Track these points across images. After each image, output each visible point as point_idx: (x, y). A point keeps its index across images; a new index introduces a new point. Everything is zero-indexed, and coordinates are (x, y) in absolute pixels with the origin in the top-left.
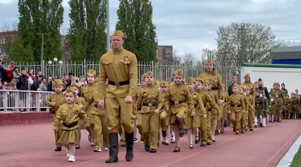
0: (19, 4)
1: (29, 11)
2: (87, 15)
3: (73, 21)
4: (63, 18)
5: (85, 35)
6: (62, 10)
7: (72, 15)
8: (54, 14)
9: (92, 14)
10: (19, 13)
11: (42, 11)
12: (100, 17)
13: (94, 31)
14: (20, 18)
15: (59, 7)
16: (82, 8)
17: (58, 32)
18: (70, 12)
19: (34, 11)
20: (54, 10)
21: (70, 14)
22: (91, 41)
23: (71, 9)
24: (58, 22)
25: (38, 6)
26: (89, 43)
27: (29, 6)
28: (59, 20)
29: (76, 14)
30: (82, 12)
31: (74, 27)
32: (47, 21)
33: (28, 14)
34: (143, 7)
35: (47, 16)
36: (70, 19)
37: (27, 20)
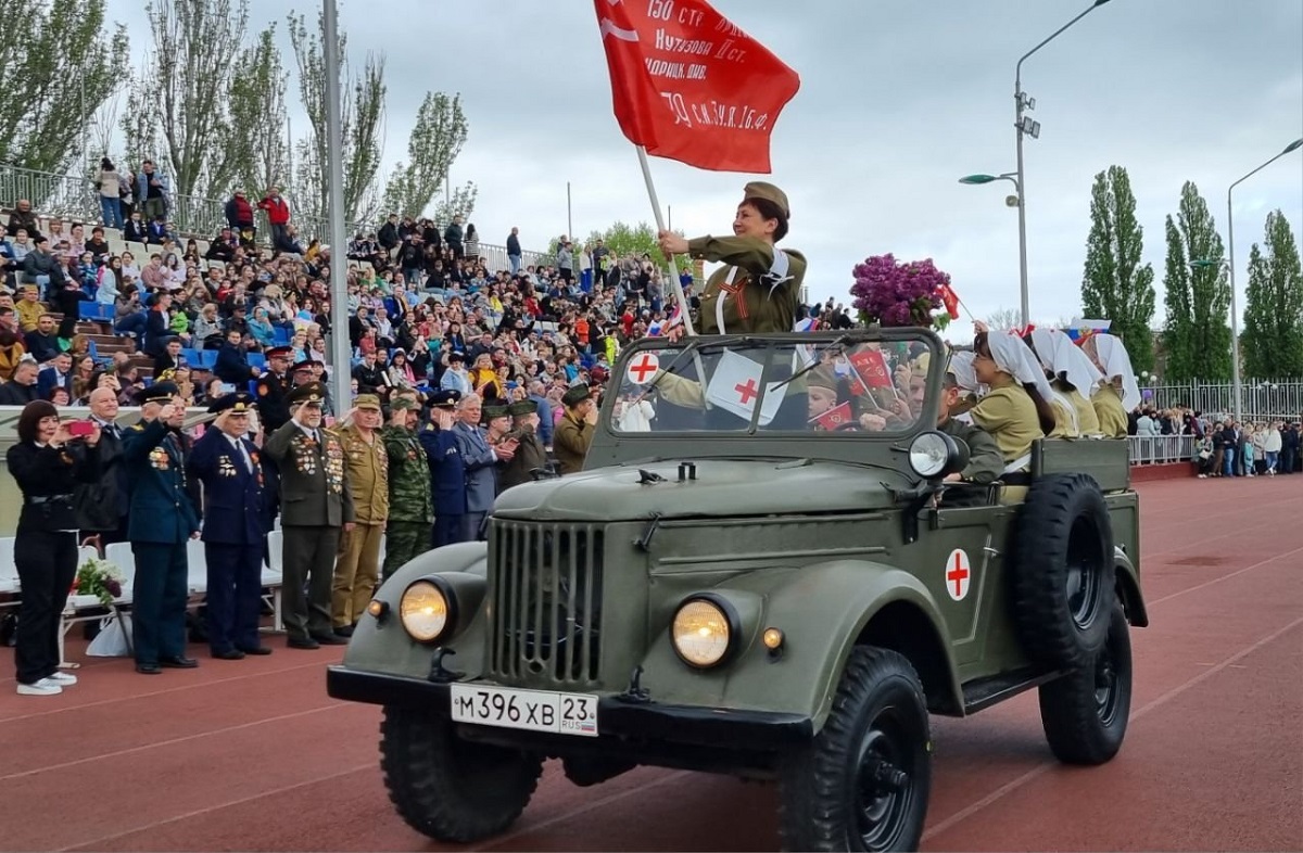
0: (1083, 288)
1: (1098, 299)
2: (1195, 300)
3: (1171, 310)
4: (1153, 307)
5: (1192, 331)
6: (1152, 293)
7: (1170, 301)
8: (1139, 301)
9: (1203, 297)
10: (1083, 302)
11: (1120, 297)
12: (1217, 302)
13: (1207, 325)
14: (1084, 310)
15: (1148, 289)
16: (1186, 288)
17: (1146, 329)
18: (1166, 296)
19: (1106, 297)
20: (1139, 295)
21: (1166, 299)
22: (1202, 340)
23: (1167, 291)
24: (1146, 314)
25: (1112, 291)
26: (1198, 343)
27: (1099, 291)
28: (1148, 310)
29: (1176, 298)
30: (1186, 295)
31: (1172, 319)
32: (1129, 312)
33: (1097, 304)
34: (1291, 281)
35: (1129, 305)
36: (1166, 306)
37: (1096, 312)
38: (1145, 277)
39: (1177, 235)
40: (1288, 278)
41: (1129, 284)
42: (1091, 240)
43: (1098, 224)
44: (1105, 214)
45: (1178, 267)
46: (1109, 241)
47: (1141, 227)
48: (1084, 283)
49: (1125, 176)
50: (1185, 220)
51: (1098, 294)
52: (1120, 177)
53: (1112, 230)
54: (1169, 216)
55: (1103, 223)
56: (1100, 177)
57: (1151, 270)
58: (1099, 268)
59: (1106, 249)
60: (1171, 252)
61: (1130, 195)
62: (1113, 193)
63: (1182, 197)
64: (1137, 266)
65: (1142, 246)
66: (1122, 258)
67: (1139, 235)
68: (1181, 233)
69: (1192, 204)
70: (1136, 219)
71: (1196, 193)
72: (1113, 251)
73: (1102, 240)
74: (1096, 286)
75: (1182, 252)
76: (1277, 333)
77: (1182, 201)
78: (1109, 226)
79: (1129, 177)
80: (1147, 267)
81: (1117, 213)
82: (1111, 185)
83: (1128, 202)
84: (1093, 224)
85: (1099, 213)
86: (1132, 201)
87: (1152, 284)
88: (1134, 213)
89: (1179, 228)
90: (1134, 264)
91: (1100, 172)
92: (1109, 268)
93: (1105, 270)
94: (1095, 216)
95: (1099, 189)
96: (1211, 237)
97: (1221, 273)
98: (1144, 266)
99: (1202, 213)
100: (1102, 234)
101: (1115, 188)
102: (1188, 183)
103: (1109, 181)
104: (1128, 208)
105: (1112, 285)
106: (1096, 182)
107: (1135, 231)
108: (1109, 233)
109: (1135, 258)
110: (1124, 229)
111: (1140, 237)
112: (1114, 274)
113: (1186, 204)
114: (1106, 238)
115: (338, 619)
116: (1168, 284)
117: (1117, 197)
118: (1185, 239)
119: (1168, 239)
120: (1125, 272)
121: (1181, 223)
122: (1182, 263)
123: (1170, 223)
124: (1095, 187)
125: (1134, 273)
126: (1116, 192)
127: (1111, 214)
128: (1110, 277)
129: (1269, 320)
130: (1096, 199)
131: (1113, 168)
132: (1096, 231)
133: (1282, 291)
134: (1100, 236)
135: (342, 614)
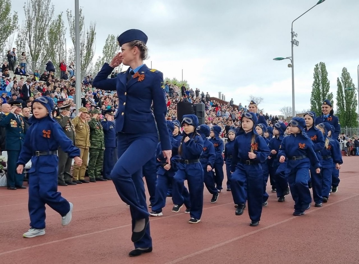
0: (311, 100)
1: (316, 103)
2: (346, 104)
3: (339, 107)
5: (345, 114)
9: (349, 103)
10: (311, 104)
12: (353, 105)
13: (350, 112)
14: (311, 107)
15: (331, 100)
16: (343, 101)
18: (337, 103)
19: (318, 103)
22: (348, 116)
23: (337, 101)
25: (320, 101)
26: (347, 118)
27: (316, 101)
29: (340, 104)
31: (339, 110)
33: (315, 105)
36: (337, 106)
37: (315, 107)
38: (331, 96)
39: (341, 84)
41: (325, 99)
42: (313, 85)
43: (316, 80)
44: (318, 77)
45: (341, 94)
46: (319, 85)
47: (329, 81)
48: (311, 98)
49: (324, 65)
50: (343, 79)
51: (316, 102)
52: (323, 66)
53: (320, 82)
54: (338, 78)
55: (317, 80)
56: (317, 65)
57: (332, 94)
58: (316, 94)
59: (318, 88)
60: (338, 89)
61: (326, 71)
62: (321, 71)
63: (342, 72)
64: (328, 93)
65: (329, 87)
66: (323, 91)
67: (328, 84)
68: (342, 83)
69: (345, 75)
70: (328, 79)
71: (347, 71)
72: (320, 88)
73: (317, 85)
74: (315, 99)
75: (342, 89)
77: (342, 73)
78: (319, 81)
79: (326, 66)
80: (331, 94)
81: (322, 77)
82: (320, 68)
83: (325, 73)
84: (314, 80)
85: (316, 76)
86: (327, 73)
87: (332, 99)
88: (327, 77)
89: (341, 82)
90: (327, 93)
91: (317, 64)
92: (319, 94)
93: (318, 94)
94: (315, 77)
95: (316, 69)
96: (351, 85)
97: (354, 96)
98: (330, 93)
99: (349, 77)
100: (317, 83)
101: (321, 69)
102: (344, 68)
103: (319, 67)
104: (325, 75)
105: (320, 99)
106: (315, 67)
107: (327, 82)
108: (319, 83)
109: (327, 91)
110: (324, 82)
111: (329, 84)
112: (321, 96)
113: (343, 74)
115: (75, 178)
116: (338, 99)
117: (322, 71)
118: (343, 85)
119: (338, 85)
120: (324, 95)
121: (342, 80)
122: (342, 93)
123: (338, 80)
124: (315, 69)
125: (327, 95)
126: (321, 70)
127: (320, 77)
128: (319, 97)
130: (315, 72)
131: (321, 63)
132: (315, 82)
134: (316, 84)
135: (76, 176)
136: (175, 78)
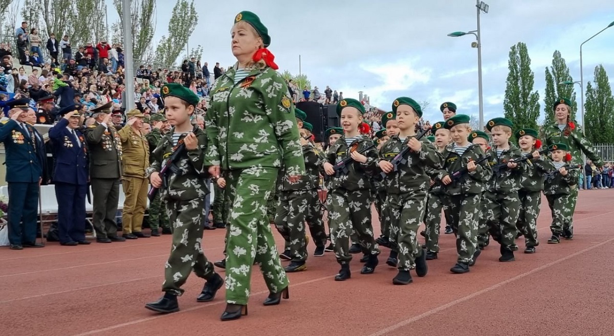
0: (504, 103)
1: (512, 108)
3: (548, 114)
4: (539, 113)
6: (538, 106)
7: (547, 110)
8: (532, 110)
10: (504, 110)
11: (523, 107)
14: (505, 114)
15: (536, 103)
17: (535, 123)
18: (545, 107)
19: (516, 108)
20: (532, 106)
21: (545, 109)
23: (546, 105)
24: (535, 116)
25: (519, 104)
28: (536, 114)
29: (550, 109)
31: (548, 119)
32: (527, 115)
33: (511, 111)
34: (606, 100)
35: (527, 112)
36: (545, 113)
37: (511, 115)
38: (535, 98)
39: (551, 77)
40: (605, 98)
41: (527, 101)
42: (508, 79)
43: (512, 71)
44: (515, 66)
45: (551, 93)
46: (517, 80)
47: (533, 73)
48: (505, 101)
49: (525, 48)
50: (555, 70)
51: (512, 106)
52: (523, 48)
53: (519, 74)
54: (547, 68)
55: (515, 71)
56: (513, 48)
57: (538, 94)
58: (512, 94)
59: (516, 84)
60: (548, 85)
61: (528, 57)
62: (519, 56)
63: (553, 58)
64: (531, 92)
65: (533, 82)
66: (524, 88)
67: (532, 77)
68: (553, 76)
69: (558, 63)
70: (531, 69)
71: (560, 56)
72: (519, 85)
73: (514, 79)
74: (511, 102)
75: (553, 86)
76: (600, 126)
77: (553, 60)
78: (517, 73)
79: (527, 48)
80: (536, 93)
81: (522, 66)
82: (518, 52)
83: (527, 60)
84: (509, 71)
85: (513, 66)
86: (529, 60)
87: (538, 101)
88: (530, 66)
89: (552, 74)
90: (529, 91)
91: (513, 45)
92: (517, 93)
93: (515, 94)
94: (510, 67)
95: (512, 54)
96: (568, 78)
97: (572, 96)
98: (534, 92)
99: (563, 66)
100: (514, 77)
101: (521, 54)
102: (556, 51)
103: (518, 51)
104: (527, 64)
105: (519, 102)
106: (511, 50)
107: (530, 75)
108: (517, 76)
109: (530, 88)
110: (525, 74)
111: (533, 78)
112: (520, 96)
113: (555, 61)
114: (516, 79)
116: (546, 102)
117: (522, 58)
118: (554, 79)
119: (547, 79)
120: (525, 95)
121: (553, 71)
122: (553, 91)
123: (547, 71)
124: (510, 53)
125: (530, 96)
126: (521, 55)
127: (518, 66)
128: (518, 98)
129: (596, 120)
130: (511, 59)
131: (519, 43)
132: (511, 75)
133: (602, 105)
134: (512, 78)
136: (287, 72)
